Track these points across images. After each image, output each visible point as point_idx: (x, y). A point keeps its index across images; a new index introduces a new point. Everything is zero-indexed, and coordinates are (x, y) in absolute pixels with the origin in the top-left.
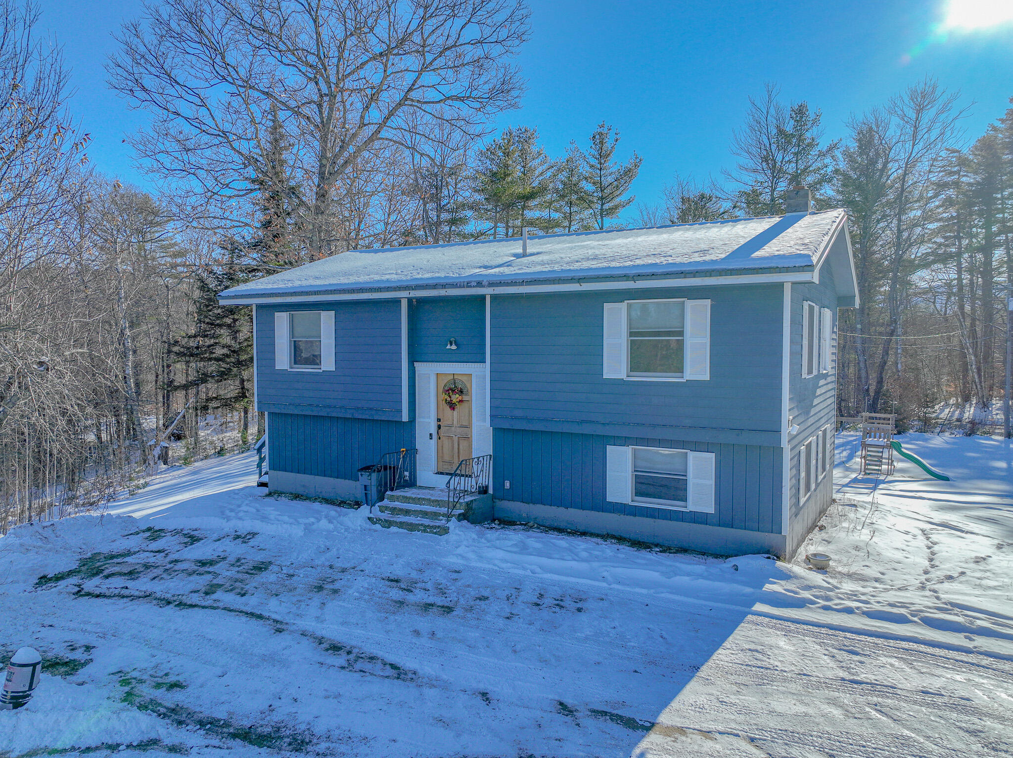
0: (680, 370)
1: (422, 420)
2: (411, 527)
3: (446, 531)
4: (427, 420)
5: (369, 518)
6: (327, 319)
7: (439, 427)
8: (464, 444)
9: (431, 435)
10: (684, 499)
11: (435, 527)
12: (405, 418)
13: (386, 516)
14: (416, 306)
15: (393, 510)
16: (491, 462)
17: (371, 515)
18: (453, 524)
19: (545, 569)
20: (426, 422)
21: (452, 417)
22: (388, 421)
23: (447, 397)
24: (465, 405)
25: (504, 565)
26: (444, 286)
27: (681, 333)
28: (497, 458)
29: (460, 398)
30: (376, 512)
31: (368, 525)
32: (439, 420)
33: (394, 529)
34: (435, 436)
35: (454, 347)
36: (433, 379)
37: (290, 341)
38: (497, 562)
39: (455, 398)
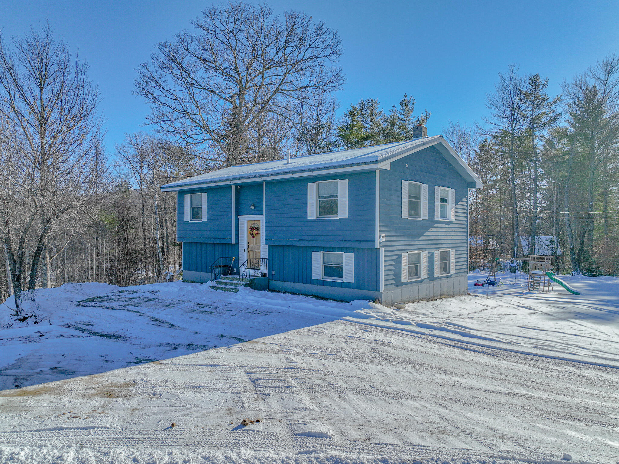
0: (336, 213)
1: (241, 243)
2: (225, 290)
3: (238, 290)
4: (243, 243)
5: (210, 287)
6: (204, 196)
7: (248, 246)
8: (258, 254)
9: (245, 250)
10: (342, 277)
11: (234, 289)
12: (233, 242)
13: (218, 285)
14: (240, 189)
15: (221, 283)
16: (268, 262)
17: (211, 285)
18: (241, 288)
19: (266, 303)
20: (243, 244)
21: (253, 241)
22: (226, 244)
23: (251, 232)
24: (259, 235)
25: (251, 302)
26: (243, 178)
27: (337, 196)
28: (271, 261)
29: (256, 232)
30: (214, 283)
31: (209, 289)
32: (248, 243)
33: (219, 291)
34: (246, 251)
35: (253, 208)
36: (246, 223)
37: (190, 208)
38: (249, 300)
39: (255, 232)
